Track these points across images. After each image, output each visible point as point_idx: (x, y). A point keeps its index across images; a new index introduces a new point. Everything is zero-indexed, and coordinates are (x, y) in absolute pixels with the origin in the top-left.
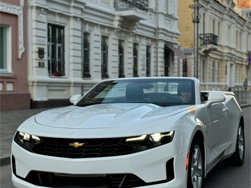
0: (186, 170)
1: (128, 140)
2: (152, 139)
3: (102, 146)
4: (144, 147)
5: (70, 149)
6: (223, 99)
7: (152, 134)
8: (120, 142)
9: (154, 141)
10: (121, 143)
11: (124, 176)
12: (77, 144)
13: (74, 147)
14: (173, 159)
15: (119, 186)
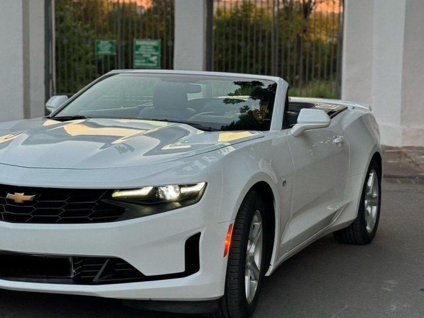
0: (225, 255)
1: (117, 194)
2: (164, 195)
3: (68, 203)
4: (147, 210)
5: (7, 204)
6: (325, 123)
7: (163, 187)
8: (102, 198)
9: (166, 200)
10: (103, 200)
11: (106, 260)
12: (20, 197)
13: (15, 201)
14: (198, 235)
15: (94, 278)
